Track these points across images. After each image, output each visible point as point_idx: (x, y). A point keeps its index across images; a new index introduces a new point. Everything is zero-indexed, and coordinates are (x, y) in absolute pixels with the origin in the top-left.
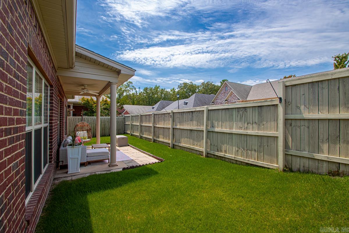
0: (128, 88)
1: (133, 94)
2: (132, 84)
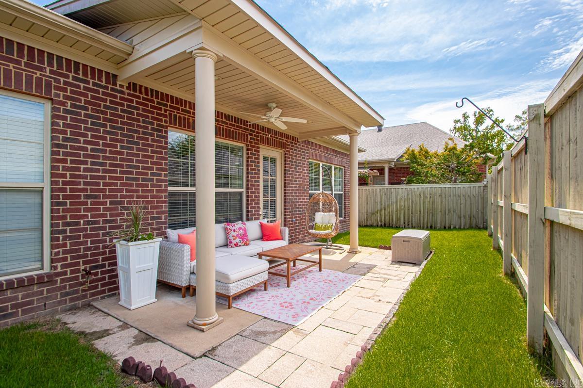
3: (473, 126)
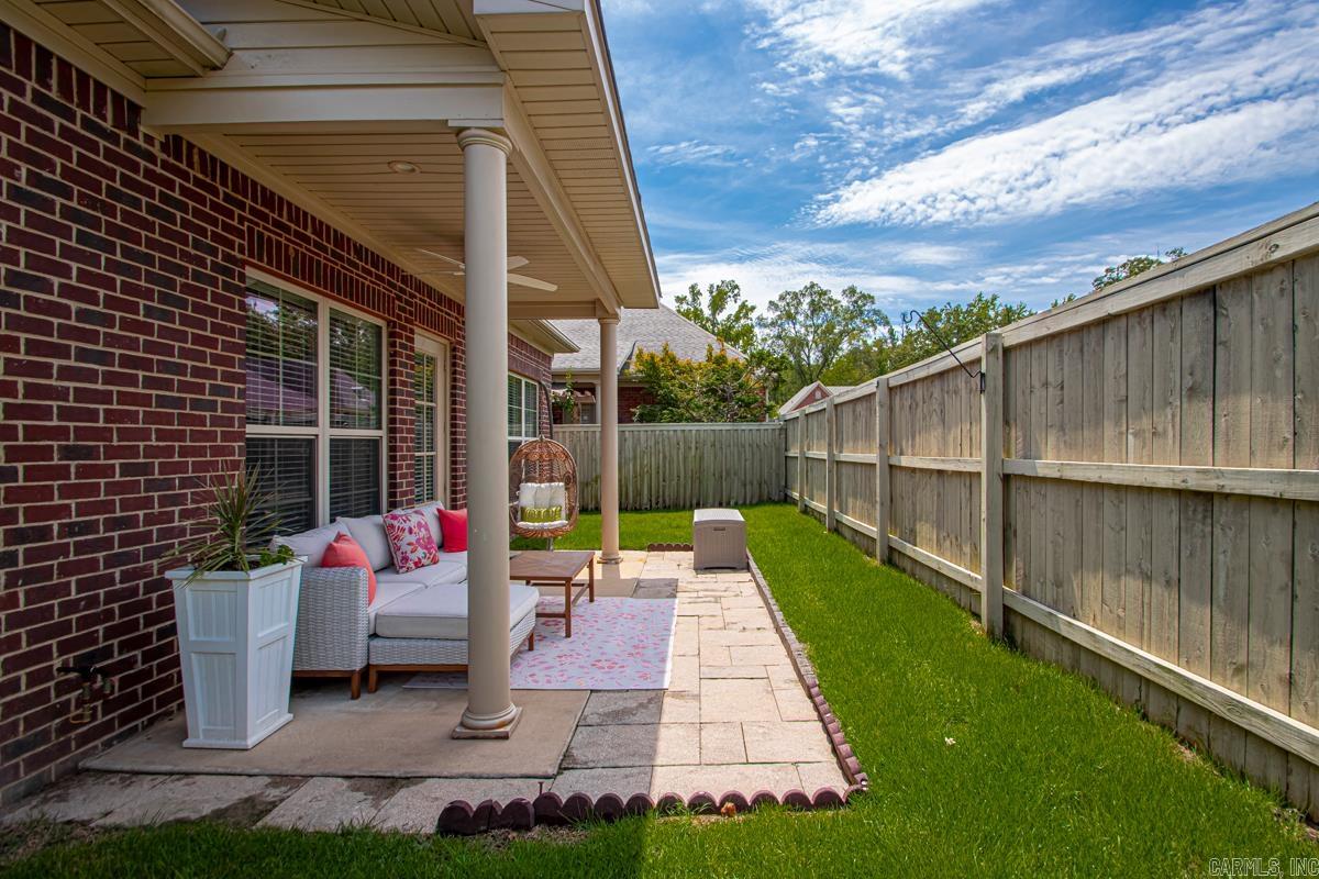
0: (858, 321)
1: (879, 343)
2: (873, 303)
3: (707, 312)
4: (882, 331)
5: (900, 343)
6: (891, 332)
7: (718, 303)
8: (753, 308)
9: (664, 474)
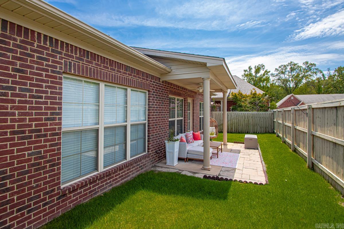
0: (309, 73)
1: (318, 79)
2: (315, 66)
3: (254, 74)
4: (319, 75)
5: (327, 79)
6: (323, 75)
7: (258, 70)
8: (269, 72)
9: (238, 124)
